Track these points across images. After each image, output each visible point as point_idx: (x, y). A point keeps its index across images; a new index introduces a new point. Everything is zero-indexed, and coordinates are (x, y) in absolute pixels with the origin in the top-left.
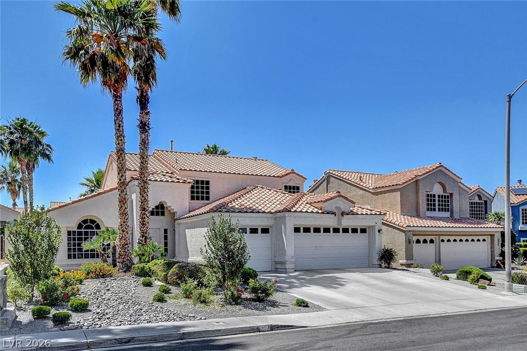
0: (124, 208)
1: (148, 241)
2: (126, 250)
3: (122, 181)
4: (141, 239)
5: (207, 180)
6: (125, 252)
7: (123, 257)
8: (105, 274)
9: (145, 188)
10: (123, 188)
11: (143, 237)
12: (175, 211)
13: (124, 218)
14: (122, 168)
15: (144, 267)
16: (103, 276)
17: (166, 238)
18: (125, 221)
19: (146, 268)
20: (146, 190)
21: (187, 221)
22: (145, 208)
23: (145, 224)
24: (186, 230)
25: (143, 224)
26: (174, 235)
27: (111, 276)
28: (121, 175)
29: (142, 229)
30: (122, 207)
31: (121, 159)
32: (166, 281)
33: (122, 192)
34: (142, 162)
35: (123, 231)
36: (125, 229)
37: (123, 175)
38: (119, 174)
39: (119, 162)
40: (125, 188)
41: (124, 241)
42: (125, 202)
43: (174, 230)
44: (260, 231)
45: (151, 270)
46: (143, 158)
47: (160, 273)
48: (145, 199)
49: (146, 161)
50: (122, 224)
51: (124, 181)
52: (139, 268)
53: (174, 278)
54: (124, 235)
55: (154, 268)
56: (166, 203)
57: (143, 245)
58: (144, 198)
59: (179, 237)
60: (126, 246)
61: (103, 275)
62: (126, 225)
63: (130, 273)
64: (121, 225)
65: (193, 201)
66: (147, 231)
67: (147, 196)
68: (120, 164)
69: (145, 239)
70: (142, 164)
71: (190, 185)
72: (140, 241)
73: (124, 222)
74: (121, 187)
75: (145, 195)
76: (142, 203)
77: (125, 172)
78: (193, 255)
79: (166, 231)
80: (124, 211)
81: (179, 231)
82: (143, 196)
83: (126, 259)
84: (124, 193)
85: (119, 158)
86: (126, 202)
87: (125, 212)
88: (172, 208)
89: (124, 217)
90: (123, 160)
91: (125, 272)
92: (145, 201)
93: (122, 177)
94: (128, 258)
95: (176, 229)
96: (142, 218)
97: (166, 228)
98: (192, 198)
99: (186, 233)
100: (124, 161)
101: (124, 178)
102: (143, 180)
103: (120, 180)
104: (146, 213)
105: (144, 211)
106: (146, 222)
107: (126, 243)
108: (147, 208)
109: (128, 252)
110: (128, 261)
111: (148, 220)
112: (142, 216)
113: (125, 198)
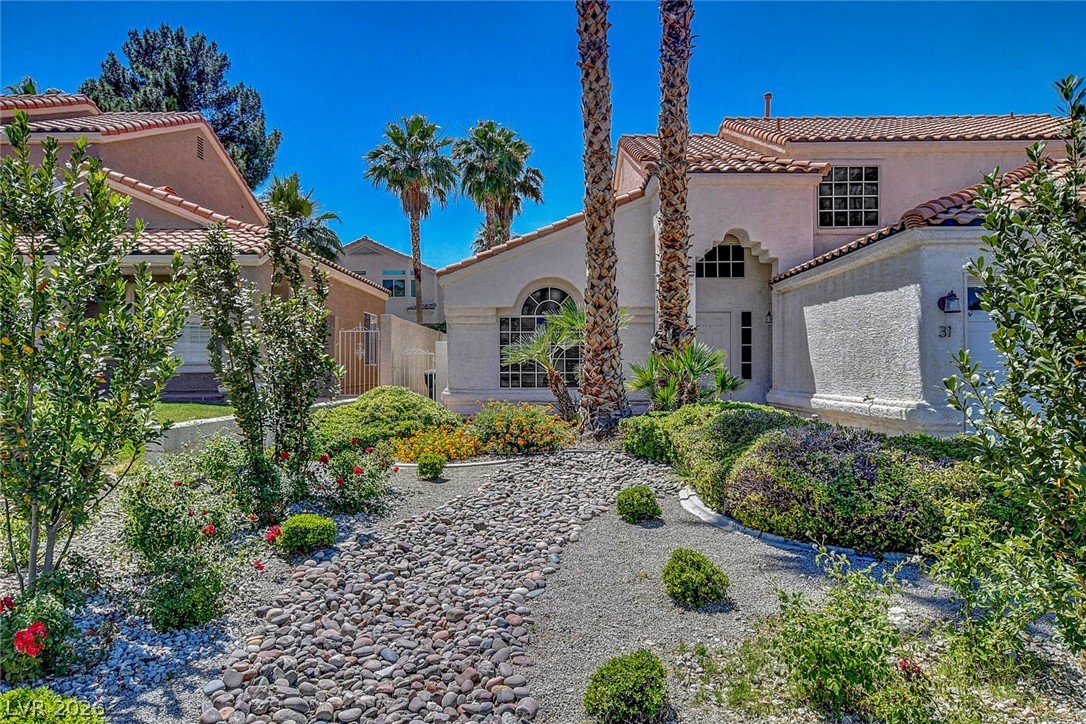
0: (600, 231)
1: (682, 340)
2: (605, 368)
3: (596, 147)
4: (662, 333)
5: (872, 164)
6: (602, 372)
7: (594, 389)
8: (533, 445)
9: (676, 178)
10: (599, 169)
11: (667, 330)
12: (772, 255)
13: (602, 265)
14: (597, 104)
15: (653, 428)
16: (529, 449)
17: (746, 336)
18: (604, 272)
19: (657, 432)
20: (678, 184)
21: (809, 281)
22: (674, 240)
23: (676, 289)
24: (806, 310)
25: (670, 289)
26: (770, 328)
27: (552, 451)
28: (591, 127)
29: (666, 303)
30: (594, 228)
31: (592, 77)
32: (721, 502)
33: (596, 180)
34: (668, 101)
35: (598, 307)
36: (603, 301)
37: (599, 128)
38: (586, 126)
39: (587, 87)
40: (605, 169)
41: (599, 338)
42: (603, 213)
43: (769, 314)
45: (670, 442)
46: (673, 86)
47: (696, 464)
48: (676, 211)
49: (680, 95)
50: (595, 282)
51: (602, 147)
52: (638, 430)
53: (754, 497)
54: (598, 319)
55: (680, 438)
56: (745, 235)
57: (668, 352)
58: (672, 209)
59: (784, 331)
60: (606, 355)
61: (529, 445)
62: (608, 286)
63: (612, 444)
64: (593, 287)
65: (826, 230)
66: (681, 309)
67: (683, 201)
68: (591, 95)
69: (675, 335)
70: (667, 106)
71: (818, 179)
72: (660, 341)
73: (601, 277)
74: (593, 166)
75: (675, 200)
76: (666, 224)
77: (605, 119)
78: (828, 388)
79: (746, 318)
80: (601, 242)
81: (783, 313)
82: (669, 204)
83: (605, 395)
84: (603, 185)
85: (587, 75)
86: (608, 213)
87: (605, 245)
88: (763, 247)
89: (599, 261)
90: (598, 80)
91: (598, 437)
92: (677, 219)
93: (594, 133)
94: (612, 393)
95: (774, 309)
96: (667, 269)
97: (746, 310)
98: (825, 220)
99: (806, 316)
100: (601, 83)
101: (602, 136)
102: (671, 154)
103: (591, 143)
104: (680, 254)
105: (672, 250)
106: (678, 281)
107: (604, 344)
108: (683, 240)
109: (613, 372)
110: (611, 404)
111: (684, 276)
112: (667, 265)
113: (604, 199)
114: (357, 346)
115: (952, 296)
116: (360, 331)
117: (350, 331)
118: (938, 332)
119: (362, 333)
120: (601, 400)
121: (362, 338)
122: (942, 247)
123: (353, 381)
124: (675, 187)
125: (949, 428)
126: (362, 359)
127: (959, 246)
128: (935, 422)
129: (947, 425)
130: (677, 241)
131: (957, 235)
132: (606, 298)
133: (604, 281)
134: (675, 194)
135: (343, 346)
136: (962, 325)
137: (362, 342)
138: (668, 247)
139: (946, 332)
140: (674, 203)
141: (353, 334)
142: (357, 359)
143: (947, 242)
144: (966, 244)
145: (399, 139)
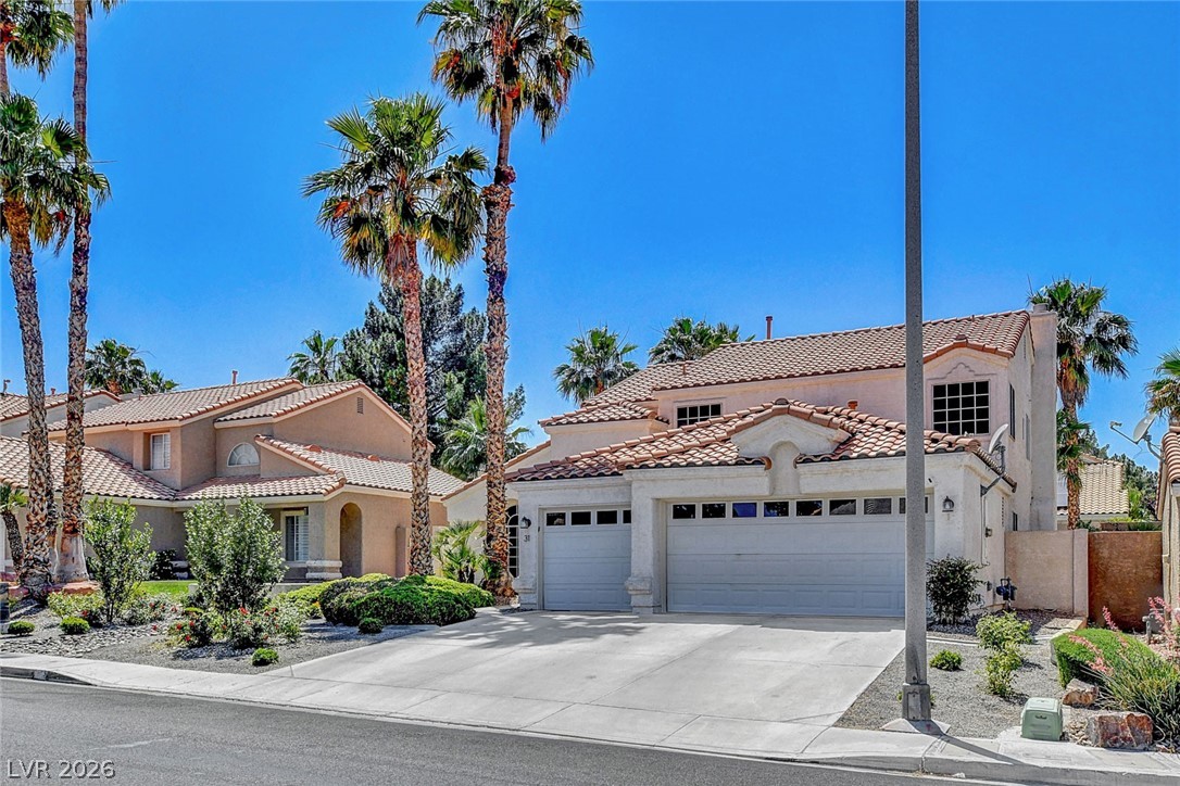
5: (715, 402)
44: (594, 518)
71: (650, 422)
118: (524, 538)
122: (526, 492)
127: (534, 492)
136: (536, 534)
139: (528, 539)
145: (579, 353)
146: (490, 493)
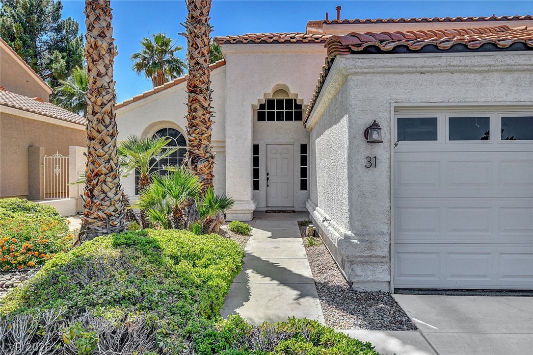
6: (93, 196)
9: (196, 36)
22: (195, 86)
29: (189, 137)
42: (96, 57)
56: (288, 89)
60: (97, 181)
69: (195, 162)
78: (321, 204)
79: (304, 148)
83: (93, 216)
88: (300, 97)
94: (101, 214)
95: (310, 142)
97: (304, 143)
99: (316, 147)
104: (200, 97)
105: (193, 94)
106: (198, 119)
107: (96, 171)
108: (204, 87)
109: (103, 196)
110: (100, 223)
111: (204, 115)
112: (191, 106)
113: (95, 44)
114: (56, 167)
115: (375, 126)
116: (58, 157)
117: (51, 157)
118: (364, 162)
119: (59, 159)
120: (90, 220)
121: (59, 162)
122: (368, 77)
123: (53, 190)
124: (196, 44)
125: (373, 260)
126: (59, 175)
127: (386, 76)
128: (358, 254)
129: (370, 256)
130: (197, 87)
131: (381, 63)
132: (98, 131)
133: (97, 116)
134: (196, 49)
135: (46, 168)
136: (388, 155)
137: (59, 164)
138: (191, 92)
139: (372, 162)
140: (195, 57)
141: (53, 158)
142: (56, 175)
143: (372, 70)
144: (394, 73)
145: (149, 47)
146: (193, 101)
